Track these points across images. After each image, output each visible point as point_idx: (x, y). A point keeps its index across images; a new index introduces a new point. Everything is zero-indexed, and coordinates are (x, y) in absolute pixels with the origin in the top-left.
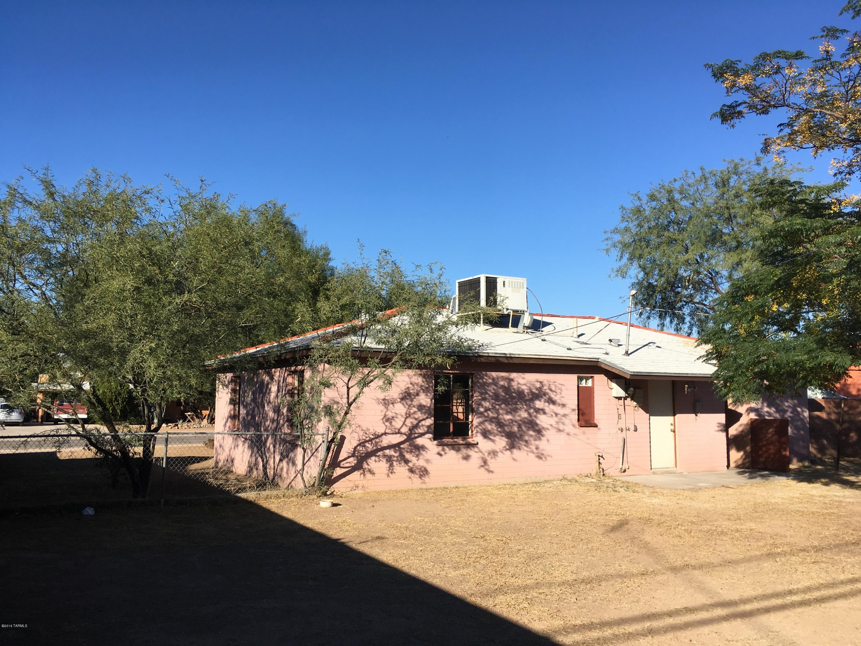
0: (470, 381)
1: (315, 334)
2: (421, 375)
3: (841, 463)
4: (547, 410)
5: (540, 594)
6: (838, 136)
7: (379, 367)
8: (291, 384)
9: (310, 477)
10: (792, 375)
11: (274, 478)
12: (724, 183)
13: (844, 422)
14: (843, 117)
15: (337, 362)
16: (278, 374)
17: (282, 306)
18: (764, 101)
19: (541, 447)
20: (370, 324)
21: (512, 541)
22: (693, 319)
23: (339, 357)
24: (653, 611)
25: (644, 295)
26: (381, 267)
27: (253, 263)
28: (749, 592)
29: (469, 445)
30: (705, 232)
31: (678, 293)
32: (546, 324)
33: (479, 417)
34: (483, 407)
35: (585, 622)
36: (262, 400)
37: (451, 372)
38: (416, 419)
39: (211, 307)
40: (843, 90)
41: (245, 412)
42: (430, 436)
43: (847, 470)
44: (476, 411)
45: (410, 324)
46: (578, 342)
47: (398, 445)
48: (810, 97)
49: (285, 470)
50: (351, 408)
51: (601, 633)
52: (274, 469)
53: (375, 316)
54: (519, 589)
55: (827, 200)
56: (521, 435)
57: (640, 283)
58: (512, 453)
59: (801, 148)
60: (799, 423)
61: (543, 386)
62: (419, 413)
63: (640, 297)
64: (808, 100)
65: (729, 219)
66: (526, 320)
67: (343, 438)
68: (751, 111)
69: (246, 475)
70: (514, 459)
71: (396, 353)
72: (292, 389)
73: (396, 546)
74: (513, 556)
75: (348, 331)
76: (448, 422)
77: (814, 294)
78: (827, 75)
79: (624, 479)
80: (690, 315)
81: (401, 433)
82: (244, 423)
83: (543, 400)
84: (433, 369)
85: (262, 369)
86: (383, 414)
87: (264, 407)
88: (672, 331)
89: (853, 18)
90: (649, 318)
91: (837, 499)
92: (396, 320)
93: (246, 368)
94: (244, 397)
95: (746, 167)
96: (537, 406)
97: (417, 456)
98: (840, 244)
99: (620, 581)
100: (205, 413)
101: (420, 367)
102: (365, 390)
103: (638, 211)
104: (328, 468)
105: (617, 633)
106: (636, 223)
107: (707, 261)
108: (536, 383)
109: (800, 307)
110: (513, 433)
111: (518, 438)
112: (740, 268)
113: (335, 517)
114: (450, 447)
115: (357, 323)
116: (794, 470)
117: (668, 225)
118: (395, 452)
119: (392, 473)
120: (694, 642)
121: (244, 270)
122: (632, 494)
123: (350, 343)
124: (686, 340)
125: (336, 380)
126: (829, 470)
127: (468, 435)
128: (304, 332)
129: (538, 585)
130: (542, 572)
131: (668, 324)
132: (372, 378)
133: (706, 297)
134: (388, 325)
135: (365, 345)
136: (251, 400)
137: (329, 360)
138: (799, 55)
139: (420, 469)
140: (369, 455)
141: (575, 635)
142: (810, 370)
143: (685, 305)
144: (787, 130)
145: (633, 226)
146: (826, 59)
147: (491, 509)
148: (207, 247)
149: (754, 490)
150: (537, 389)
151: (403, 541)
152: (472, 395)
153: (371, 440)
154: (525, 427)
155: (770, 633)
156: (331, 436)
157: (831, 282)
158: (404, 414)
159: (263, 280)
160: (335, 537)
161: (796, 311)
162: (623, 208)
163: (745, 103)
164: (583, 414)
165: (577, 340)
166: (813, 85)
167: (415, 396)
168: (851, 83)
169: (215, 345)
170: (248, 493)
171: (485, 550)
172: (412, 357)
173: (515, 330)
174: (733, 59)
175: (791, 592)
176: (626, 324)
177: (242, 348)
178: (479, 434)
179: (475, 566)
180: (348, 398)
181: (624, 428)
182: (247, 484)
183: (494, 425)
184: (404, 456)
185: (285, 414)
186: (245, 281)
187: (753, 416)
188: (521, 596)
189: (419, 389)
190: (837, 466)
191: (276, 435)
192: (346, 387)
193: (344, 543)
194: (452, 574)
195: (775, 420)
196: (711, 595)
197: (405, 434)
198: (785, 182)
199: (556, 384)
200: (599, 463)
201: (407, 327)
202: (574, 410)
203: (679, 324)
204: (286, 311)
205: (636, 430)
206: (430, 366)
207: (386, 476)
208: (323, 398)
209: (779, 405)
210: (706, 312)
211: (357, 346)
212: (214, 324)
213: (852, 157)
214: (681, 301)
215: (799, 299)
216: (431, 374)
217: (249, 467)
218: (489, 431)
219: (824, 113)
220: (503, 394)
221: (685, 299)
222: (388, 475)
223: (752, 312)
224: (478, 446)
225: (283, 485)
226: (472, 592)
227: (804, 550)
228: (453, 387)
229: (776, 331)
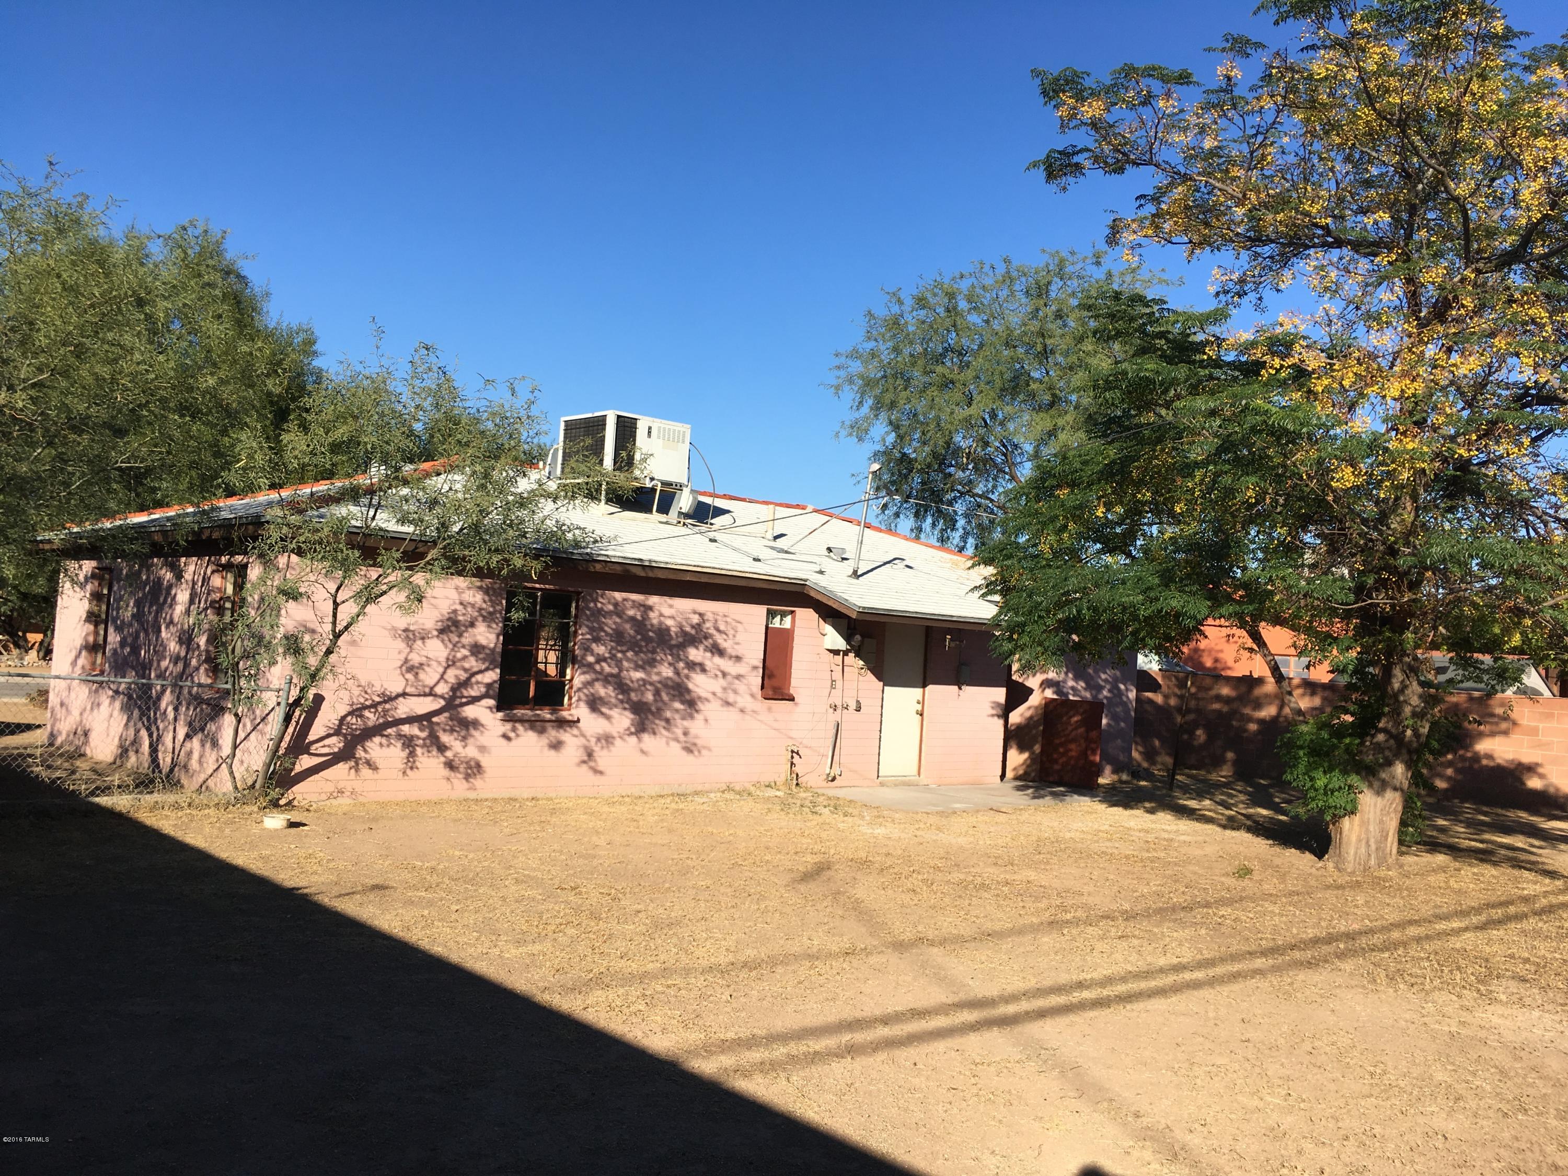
0: (574, 605)
1: (274, 496)
2: (480, 588)
3: (1178, 777)
4: (708, 664)
5: (669, 987)
6: (1228, 229)
7: (400, 568)
8: (219, 589)
9: (247, 770)
10: (1116, 628)
11: (172, 770)
12: (1040, 291)
13: (1188, 711)
14: (1240, 196)
15: (315, 551)
16: (192, 568)
17: (208, 434)
18: (1119, 151)
19: (693, 731)
20: (387, 484)
21: (628, 896)
22: (969, 522)
23: (320, 543)
24: (858, 1015)
25: (893, 474)
26: (415, 376)
27: (151, 342)
28: (1016, 984)
29: (563, 723)
30: (1002, 374)
31: (950, 475)
32: (720, 512)
33: (584, 673)
34: (592, 655)
35: (742, 1035)
36: (156, 617)
37: (537, 586)
38: (465, 670)
39: (55, 423)
40: (1246, 149)
41: (118, 639)
42: (491, 702)
43: (1185, 789)
44: (580, 662)
45: (466, 490)
46: (772, 548)
47: (428, 716)
48: (1193, 154)
49: (196, 756)
50: (339, 643)
51: (767, 1053)
52: (173, 752)
53: (398, 469)
54: (629, 979)
55: (1200, 337)
56: (659, 710)
57: (887, 453)
58: (640, 740)
59: (1170, 242)
60: (1119, 709)
61: (704, 621)
62: (472, 659)
63: (886, 477)
64: (1189, 159)
65: (1045, 354)
66: (685, 502)
67: (319, 699)
68: (1096, 166)
69: (114, 763)
70: (642, 751)
71: (435, 543)
72: (221, 599)
73: (410, 902)
74: (626, 922)
75: (342, 494)
76: (526, 679)
77: (1162, 495)
78: (1224, 119)
79: (831, 793)
80: (966, 515)
81: (435, 695)
82: (116, 661)
83: (701, 648)
84: (505, 578)
85: (159, 557)
86: (402, 657)
87: (159, 631)
88: (934, 541)
89: (1276, 23)
90: (897, 515)
91: (1166, 836)
92: (439, 483)
93: (124, 551)
94: (118, 609)
95: (1078, 267)
96: (691, 658)
97: (464, 738)
98: (1213, 413)
99: (809, 964)
100: (34, 638)
101: (479, 573)
102: (370, 608)
103: (895, 323)
104: (284, 755)
105: (794, 1052)
106: (890, 344)
107: (1002, 424)
108: (692, 616)
109: (1140, 514)
110: (646, 703)
111: (653, 714)
112: (1052, 442)
113: (293, 846)
114: (527, 725)
115: (362, 480)
116: (1103, 786)
117: (943, 355)
118: (421, 730)
119: (412, 768)
120: (920, 1066)
121: (132, 354)
122: (842, 818)
123: (344, 518)
124: (955, 557)
125: (313, 588)
126: (1158, 788)
127: (562, 705)
128: (251, 489)
129: (666, 972)
130: (675, 950)
131: (928, 529)
132: (384, 588)
133: (995, 487)
134: (424, 489)
135: (374, 524)
136: (133, 616)
137: (299, 547)
138: (1184, 78)
139: (467, 763)
140: (369, 733)
141: (722, 1058)
142: (1145, 621)
143: (960, 498)
144: (1150, 209)
145: (884, 348)
146: (1225, 91)
147: (594, 839)
148: (54, 299)
149: (1039, 817)
150: (693, 627)
151: (423, 894)
152: (576, 632)
153: (375, 705)
154: (668, 694)
155: (1043, 1052)
156: (295, 693)
157: (1191, 476)
158: (442, 659)
159: (171, 378)
160: (289, 884)
161: (1133, 520)
162: (871, 315)
163: (1088, 150)
164: (771, 676)
165: (772, 544)
166: (1200, 133)
167: (466, 627)
168: (1260, 138)
169: (60, 501)
170: (115, 798)
171: (578, 910)
172: (467, 553)
173: (663, 517)
174: (1079, 69)
175: (1080, 985)
176: (859, 524)
177: (118, 512)
178: (582, 704)
179: (555, 940)
180: (334, 623)
181: (839, 704)
182: (116, 779)
183: (611, 688)
184: (437, 738)
185: (203, 647)
186: (133, 376)
187: (1049, 694)
188: (635, 991)
189: (476, 614)
190: (1171, 783)
191: (181, 687)
192: (331, 602)
193: (306, 895)
194: (512, 952)
195: (1084, 702)
196: (955, 989)
197: (442, 697)
198: (1139, 299)
199: (728, 620)
200: (792, 764)
201: (460, 495)
202: (755, 668)
203: (946, 530)
204: (216, 446)
205: (858, 709)
206: (500, 571)
207: (401, 774)
208: (283, 620)
209: (1092, 678)
210: (992, 512)
211: (358, 524)
212: (61, 458)
213: (1246, 266)
214: (953, 490)
215: (1138, 501)
216: (500, 588)
217: (121, 746)
218: (601, 699)
219: (1211, 185)
220: (632, 632)
221: (960, 487)
222: (404, 773)
223: (1065, 517)
224: (580, 725)
225: (190, 784)
226: (546, 984)
227: (1108, 917)
228: (542, 615)
229: (1099, 552)
